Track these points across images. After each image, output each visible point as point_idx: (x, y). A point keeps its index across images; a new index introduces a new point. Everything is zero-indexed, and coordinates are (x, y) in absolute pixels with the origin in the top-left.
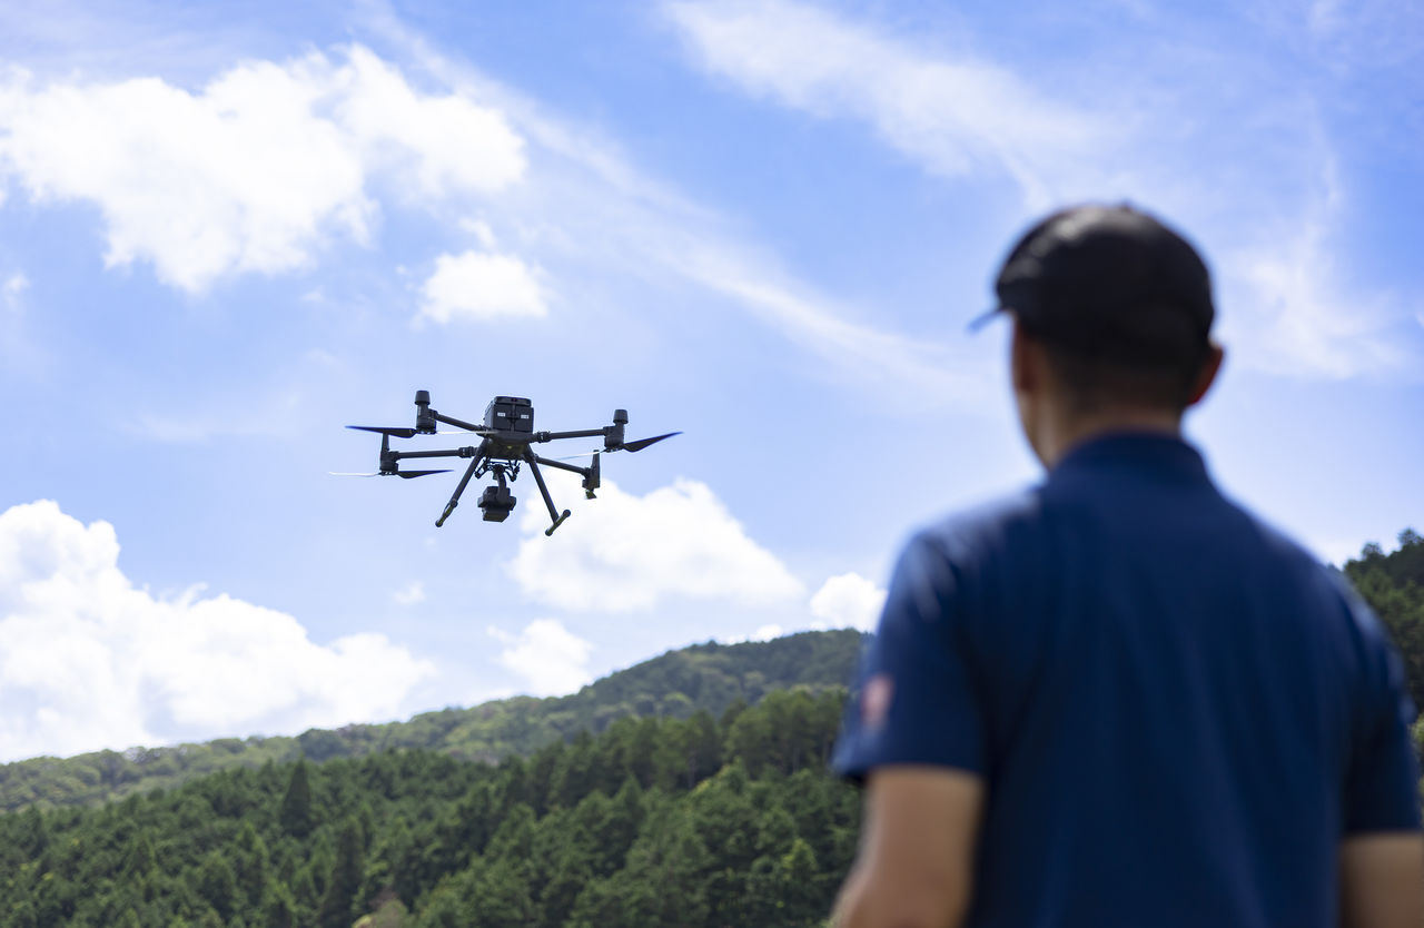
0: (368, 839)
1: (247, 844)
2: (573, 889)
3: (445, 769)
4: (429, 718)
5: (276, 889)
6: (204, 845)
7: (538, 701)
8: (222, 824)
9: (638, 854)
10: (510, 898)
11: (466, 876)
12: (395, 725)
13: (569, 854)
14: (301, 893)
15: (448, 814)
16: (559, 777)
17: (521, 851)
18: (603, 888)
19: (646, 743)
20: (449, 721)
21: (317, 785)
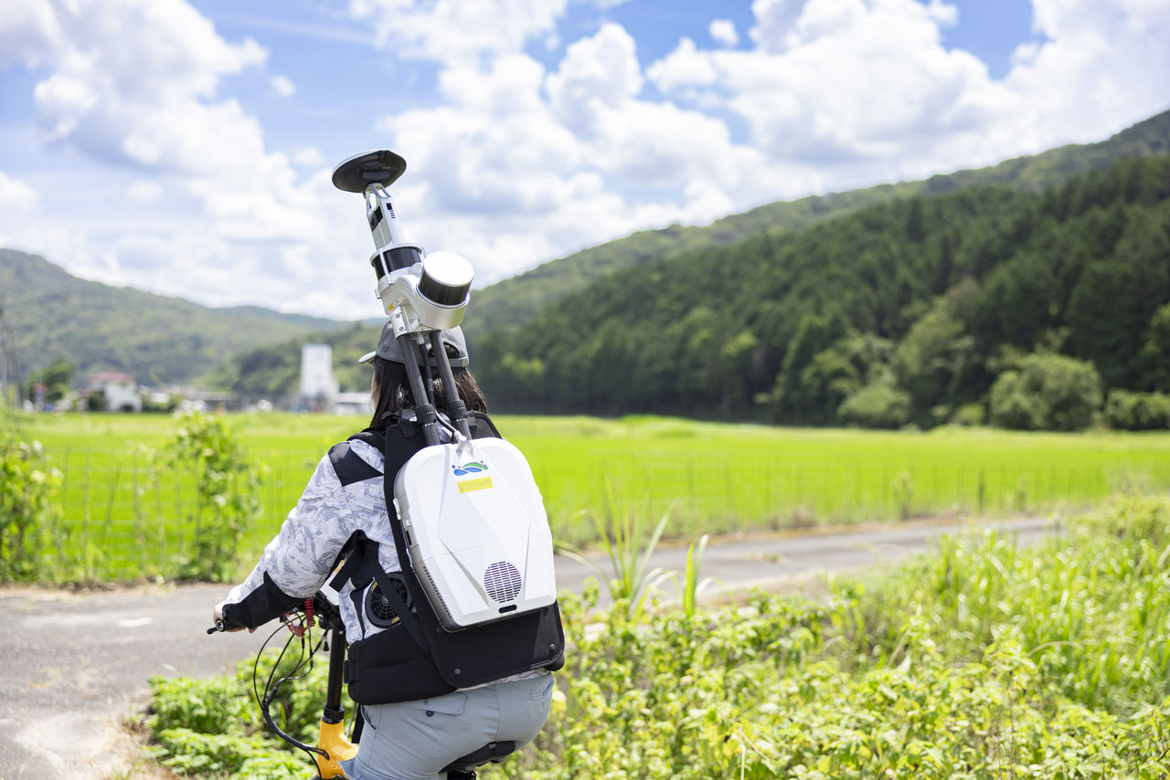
0: (958, 242)
1: (886, 247)
2: (1079, 268)
3: (1007, 196)
4: (1010, 162)
5: (904, 273)
6: (861, 248)
7: (1081, 146)
8: (870, 237)
9: (1123, 246)
10: (1040, 275)
11: (1013, 263)
12: (988, 169)
13: (1078, 246)
14: (919, 274)
15: (1007, 223)
16: (1077, 199)
17: (1048, 246)
18: (1099, 267)
19: (1136, 172)
20: (1022, 163)
21: (927, 210)
